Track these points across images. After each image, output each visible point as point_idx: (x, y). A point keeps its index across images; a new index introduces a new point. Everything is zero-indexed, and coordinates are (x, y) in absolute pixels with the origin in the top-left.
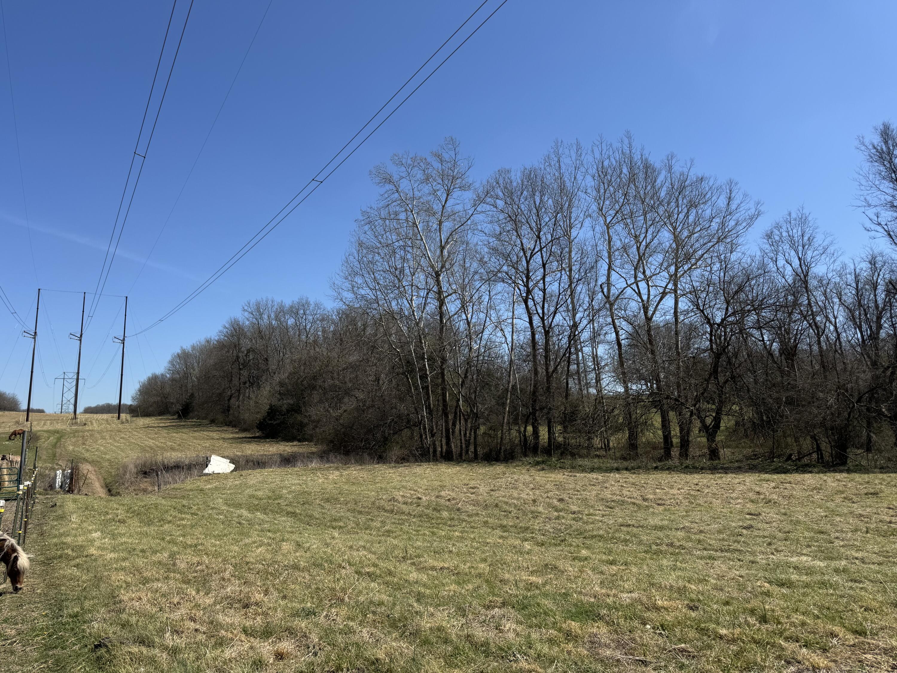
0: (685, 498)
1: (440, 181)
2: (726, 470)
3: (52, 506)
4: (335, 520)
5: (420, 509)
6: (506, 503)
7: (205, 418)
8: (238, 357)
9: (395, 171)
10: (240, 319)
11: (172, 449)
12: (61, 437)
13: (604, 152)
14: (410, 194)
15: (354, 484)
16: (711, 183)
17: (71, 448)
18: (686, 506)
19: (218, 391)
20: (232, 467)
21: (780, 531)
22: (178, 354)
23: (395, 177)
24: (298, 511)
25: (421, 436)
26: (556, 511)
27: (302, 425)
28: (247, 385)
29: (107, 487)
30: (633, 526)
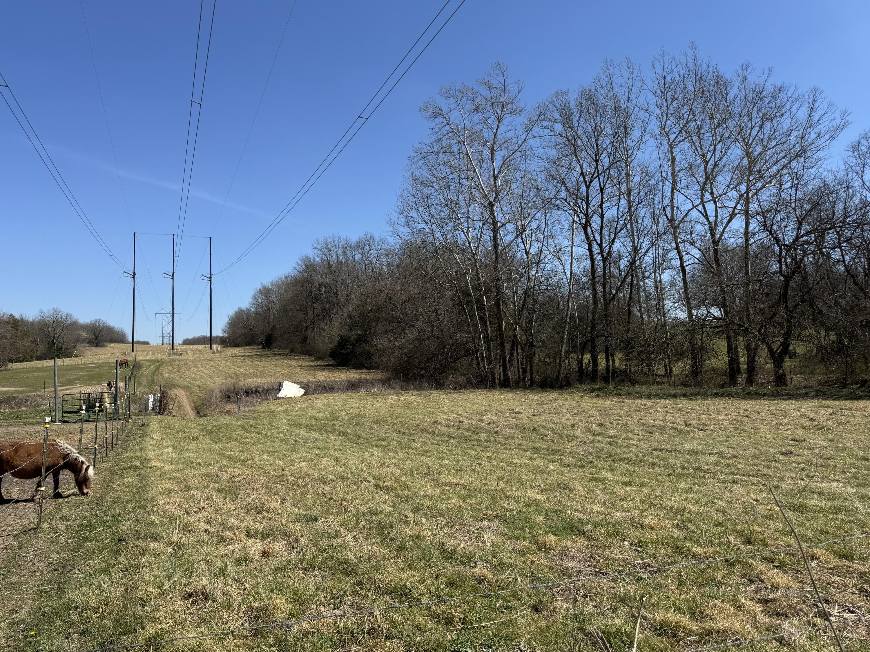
0: (730, 424)
1: (489, 108)
2: (790, 396)
3: (142, 426)
4: (381, 440)
5: (460, 431)
6: (544, 427)
7: (286, 348)
8: (311, 292)
9: (444, 104)
10: (311, 256)
11: (255, 375)
12: (160, 365)
13: (666, 66)
14: (462, 126)
15: (408, 408)
16: (790, 93)
17: (167, 375)
18: (731, 431)
19: (295, 324)
20: (302, 391)
21: (820, 457)
22: (260, 290)
23: (445, 110)
24: (348, 431)
25: (478, 364)
26: (594, 435)
27: (370, 354)
28: (320, 318)
29: (196, 409)
30: (667, 450)
